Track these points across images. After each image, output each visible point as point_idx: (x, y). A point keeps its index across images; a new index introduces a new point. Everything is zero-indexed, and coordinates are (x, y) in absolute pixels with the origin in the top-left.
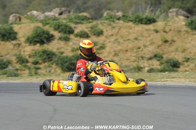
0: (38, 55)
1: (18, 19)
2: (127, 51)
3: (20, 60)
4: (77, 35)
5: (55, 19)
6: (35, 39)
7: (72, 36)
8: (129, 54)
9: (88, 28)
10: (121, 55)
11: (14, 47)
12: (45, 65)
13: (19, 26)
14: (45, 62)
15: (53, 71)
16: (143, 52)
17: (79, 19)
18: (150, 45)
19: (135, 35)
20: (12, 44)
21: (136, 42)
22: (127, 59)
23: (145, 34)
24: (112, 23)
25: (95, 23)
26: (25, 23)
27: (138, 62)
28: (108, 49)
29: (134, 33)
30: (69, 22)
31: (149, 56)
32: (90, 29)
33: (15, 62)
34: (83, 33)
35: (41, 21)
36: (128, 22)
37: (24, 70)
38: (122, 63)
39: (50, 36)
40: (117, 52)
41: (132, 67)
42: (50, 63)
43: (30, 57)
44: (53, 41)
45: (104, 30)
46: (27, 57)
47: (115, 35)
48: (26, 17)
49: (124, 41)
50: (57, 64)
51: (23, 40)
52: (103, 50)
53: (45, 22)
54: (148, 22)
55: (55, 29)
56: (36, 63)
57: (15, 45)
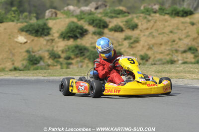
0: (71, 51)
1: (54, 15)
2: (161, 44)
3: (53, 56)
4: (111, 30)
5: (90, 13)
6: (69, 34)
7: (106, 31)
8: (163, 47)
9: (122, 22)
10: (156, 49)
11: (47, 43)
12: (77, 61)
13: (54, 21)
14: (77, 57)
15: (85, 66)
16: (178, 45)
17: (115, 13)
18: (185, 38)
19: (170, 29)
20: (45, 39)
21: (171, 35)
22: (161, 53)
23: (181, 27)
24: (148, 16)
25: (130, 17)
26: (61, 18)
27: (172, 55)
28: (142, 43)
29: (169, 26)
30: (105, 16)
31: (183, 49)
32: (124, 23)
33: (47, 57)
34: (118, 27)
35: (77, 16)
36: (164, 15)
37: (56, 66)
38: (155, 57)
39: (84, 30)
40: (151, 46)
41: (165, 61)
42: (82, 58)
43: (63, 52)
44: (86, 36)
45: (140, 24)
46: (60, 53)
47: (150, 29)
48: (62, 13)
49: (159, 34)
50: (89, 59)
51: (56, 35)
52: (137, 44)
53: (79, 17)
54: (185, 15)
55: (90, 24)
56: (68, 58)
57: (48, 41)
